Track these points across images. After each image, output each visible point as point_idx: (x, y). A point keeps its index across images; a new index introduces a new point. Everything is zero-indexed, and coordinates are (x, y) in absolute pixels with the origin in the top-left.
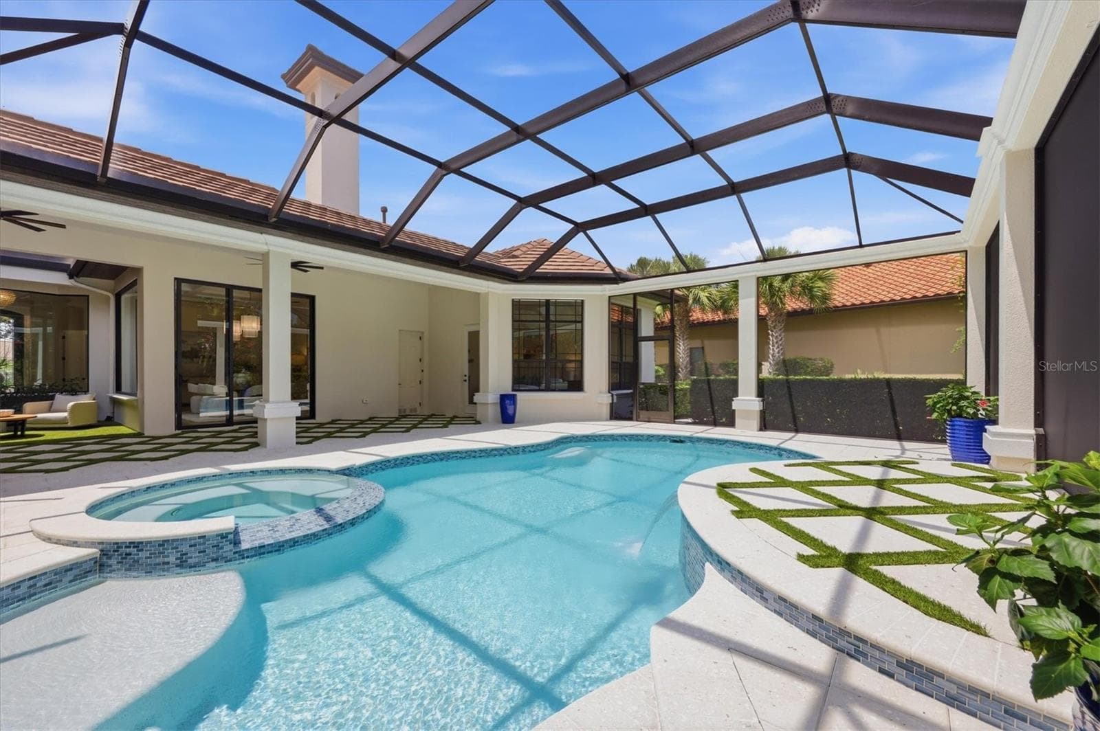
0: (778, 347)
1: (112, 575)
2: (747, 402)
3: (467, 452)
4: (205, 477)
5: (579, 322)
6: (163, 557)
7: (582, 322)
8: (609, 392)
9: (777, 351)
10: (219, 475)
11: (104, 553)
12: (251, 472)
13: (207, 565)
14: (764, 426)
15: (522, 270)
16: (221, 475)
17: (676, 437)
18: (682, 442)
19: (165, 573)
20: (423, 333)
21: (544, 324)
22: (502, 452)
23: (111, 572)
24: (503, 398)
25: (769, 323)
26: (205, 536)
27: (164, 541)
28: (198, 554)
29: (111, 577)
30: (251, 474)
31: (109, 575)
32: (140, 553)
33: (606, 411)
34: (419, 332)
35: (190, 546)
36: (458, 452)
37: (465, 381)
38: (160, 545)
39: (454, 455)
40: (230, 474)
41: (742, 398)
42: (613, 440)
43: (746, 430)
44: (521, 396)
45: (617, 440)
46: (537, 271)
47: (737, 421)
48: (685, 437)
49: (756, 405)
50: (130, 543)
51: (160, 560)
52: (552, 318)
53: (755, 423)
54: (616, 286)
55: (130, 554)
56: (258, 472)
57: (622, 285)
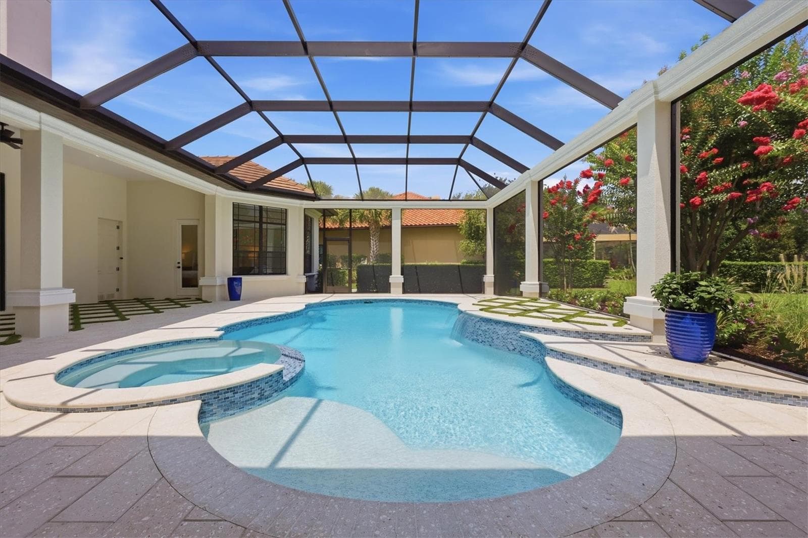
0: (376, 247)
1: (214, 418)
2: (396, 278)
3: (262, 319)
4: (92, 359)
5: (283, 224)
6: (251, 394)
7: (285, 224)
8: (304, 275)
9: (375, 249)
10: (103, 356)
11: (205, 403)
12: (130, 350)
13: (273, 395)
14: (404, 292)
15: (250, 182)
16: (105, 355)
17: (368, 300)
18: (371, 302)
19: (252, 406)
20: (121, 222)
21: (258, 224)
22: (283, 317)
23: (212, 415)
24: (231, 280)
25: (371, 232)
26: (272, 375)
27: (252, 382)
28: (269, 389)
29: (212, 420)
30: (131, 351)
31: (210, 418)
32: (236, 395)
33: (302, 288)
34: (116, 221)
35: (266, 383)
36: (257, 320)
37: (179, 267)
38: (248, 387)
39: (255, 322)
40: (112, 354)
41: (395, 276)
42: (331, 305)
43: (396, 293)
44: (246, 279)
45: (333, 305)
46: (265, 185)
47: (392, 289)
48: (373, 300)
49: (401, 279)
50: (228, 389)
51: (248, 398)
52: (264, 220)
53: (401, 289)
54: (312, 202)
55: (228, 398)
56: (137, 348)
57: (316, 202)
